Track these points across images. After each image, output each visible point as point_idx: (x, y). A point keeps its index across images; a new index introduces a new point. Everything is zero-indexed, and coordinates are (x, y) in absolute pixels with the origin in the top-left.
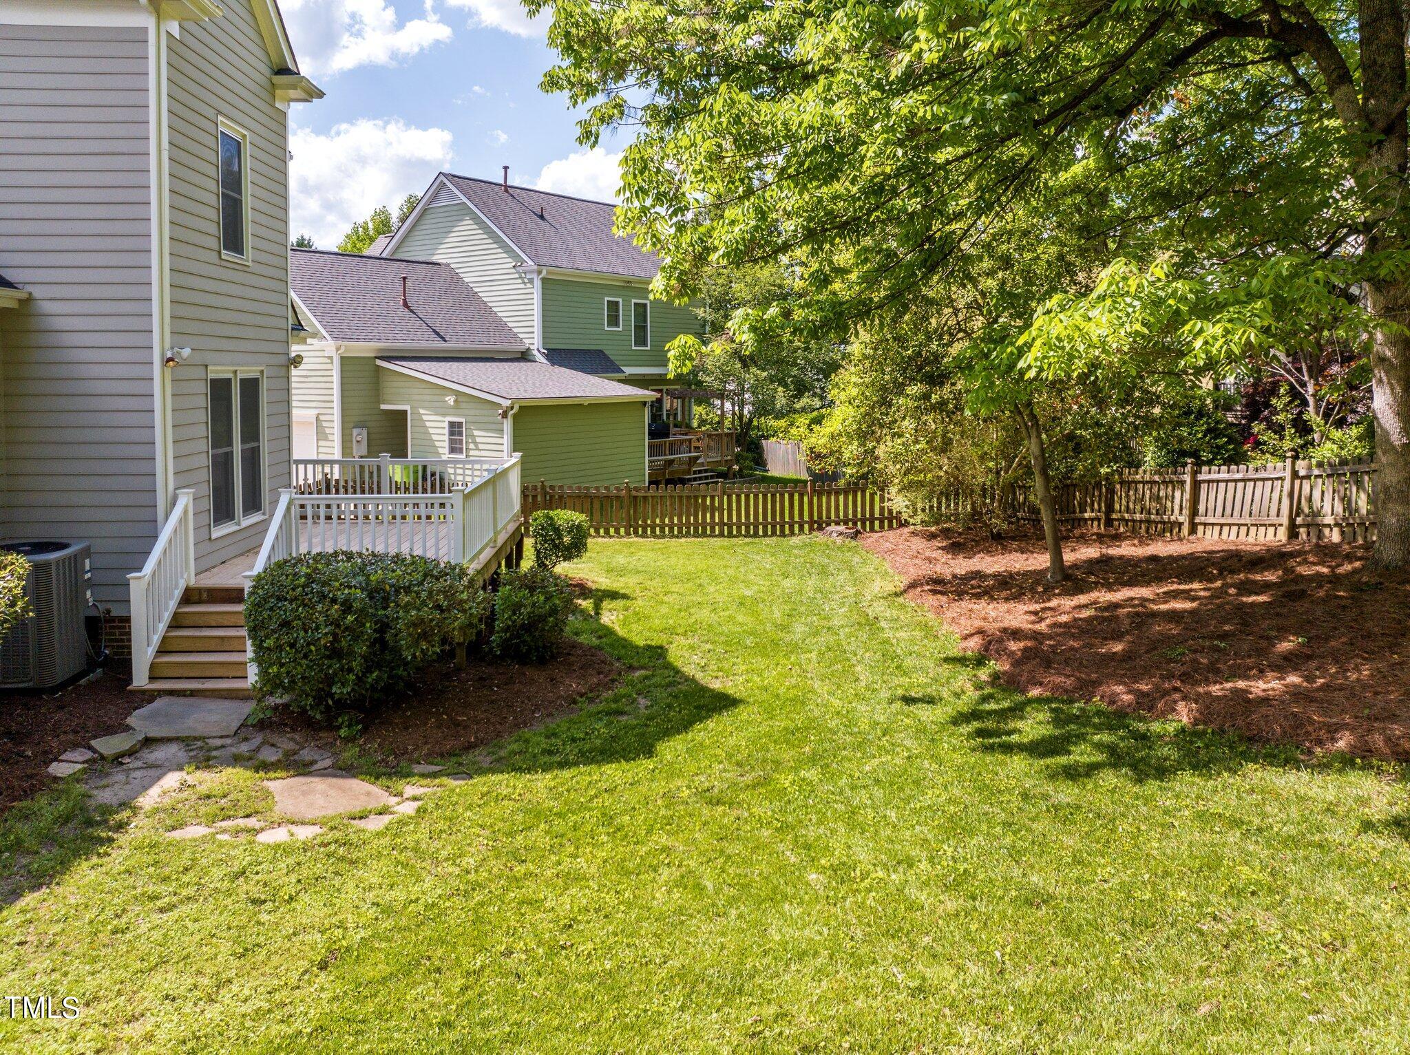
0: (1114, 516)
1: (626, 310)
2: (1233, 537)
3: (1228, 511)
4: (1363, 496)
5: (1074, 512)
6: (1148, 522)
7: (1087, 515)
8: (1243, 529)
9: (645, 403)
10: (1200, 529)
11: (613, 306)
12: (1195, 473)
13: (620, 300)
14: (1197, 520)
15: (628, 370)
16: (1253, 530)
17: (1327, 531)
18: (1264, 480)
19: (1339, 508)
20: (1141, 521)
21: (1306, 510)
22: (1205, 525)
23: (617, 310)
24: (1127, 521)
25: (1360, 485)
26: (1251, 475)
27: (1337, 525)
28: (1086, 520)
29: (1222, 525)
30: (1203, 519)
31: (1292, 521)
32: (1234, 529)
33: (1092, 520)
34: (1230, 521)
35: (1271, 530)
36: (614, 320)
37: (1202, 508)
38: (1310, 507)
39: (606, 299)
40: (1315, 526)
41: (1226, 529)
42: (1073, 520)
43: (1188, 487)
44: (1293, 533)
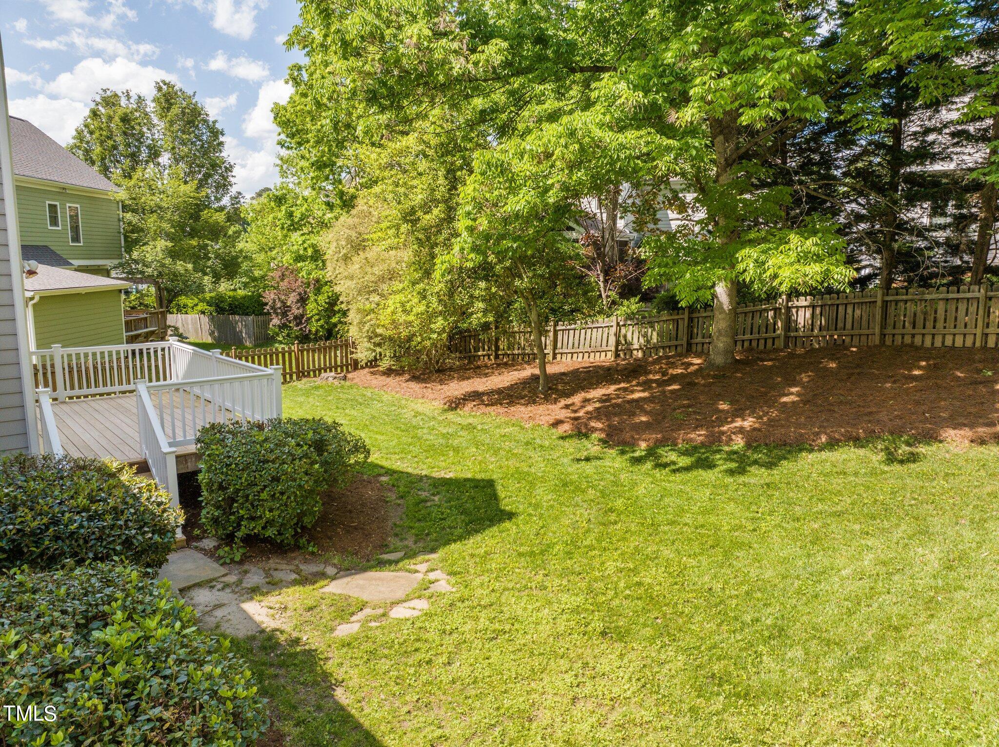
0: (500, 353)
1: (64, 212)
2: (580, 359)
3: (576, 345)
4: (655, 334)
5: (470, 352)
6: (524, 355)
7: (480, 353)
8: (586, 355)
9: (120, 291)
10: (559, 356)
11: (53, 208)
12: (556, 325)
13: (58, 203)
14: (557, 351)
15: (76, 263)
16: (592, 355)
17: (635, 352)
18: (597, 328)
19: (642, 340)
20: (518, 355)
21: (623, 342)
22: (562, 354)
23: (56, 212)
24: (509, 355)
25: (653, 327)
26: (590, 325)
27: (641, 348)
28: (479, 356)
29: (572, 354)
30: (561, 351)
31: (617, 350)
32: (581, 355)
33: (484, 356)
34: (578, 350)
35: (603, 354)
36: (54, 221)
37: (559, 345)
38: (626, 340)
39: (48, 202)
40: (629, 351)
41: (575, 356)
42: (470, 357)
43: (551, 334)
44: (617, 356)
